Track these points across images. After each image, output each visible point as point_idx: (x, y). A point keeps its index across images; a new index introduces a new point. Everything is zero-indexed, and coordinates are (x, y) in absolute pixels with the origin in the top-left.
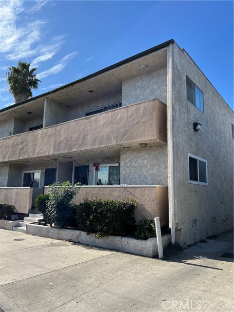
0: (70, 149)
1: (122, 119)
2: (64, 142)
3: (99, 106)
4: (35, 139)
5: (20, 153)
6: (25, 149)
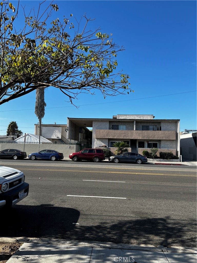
1: (167, 133)
3: (148, 125)
4: (132, 133)
5: (124, 137)
6: (127, 136)
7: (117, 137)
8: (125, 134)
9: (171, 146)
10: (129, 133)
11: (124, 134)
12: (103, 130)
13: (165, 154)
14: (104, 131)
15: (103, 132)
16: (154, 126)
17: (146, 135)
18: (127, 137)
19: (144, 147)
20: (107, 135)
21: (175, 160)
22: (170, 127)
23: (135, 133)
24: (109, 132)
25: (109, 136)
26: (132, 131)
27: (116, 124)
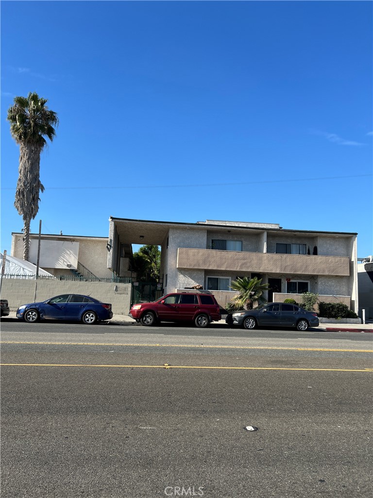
0: (295, 271)
1: (331, 262)
2: (290, 266)
3: (288, 241)
4: (260, 259)
5: (241, 267)
6: (248, 264)
7: (227, 268)
8: (244, 259)
9: (338, 289)
10: (254, 258)
11: (243, 261)
12: (195, 250)
13: (332, 307)
14: (198, 253)
15: (196, 254)
16: (299, 244)
17: (289, 264)
18: (248, 267)
19: (280, 291)
20: (204, 262)
21: (352, 320)
22: (336, 249)
23: (265, 258)
24: (209, 255)
25: (208, 265)
26: (260, 255)
27: (220, 238)
